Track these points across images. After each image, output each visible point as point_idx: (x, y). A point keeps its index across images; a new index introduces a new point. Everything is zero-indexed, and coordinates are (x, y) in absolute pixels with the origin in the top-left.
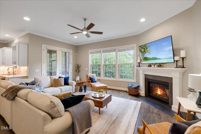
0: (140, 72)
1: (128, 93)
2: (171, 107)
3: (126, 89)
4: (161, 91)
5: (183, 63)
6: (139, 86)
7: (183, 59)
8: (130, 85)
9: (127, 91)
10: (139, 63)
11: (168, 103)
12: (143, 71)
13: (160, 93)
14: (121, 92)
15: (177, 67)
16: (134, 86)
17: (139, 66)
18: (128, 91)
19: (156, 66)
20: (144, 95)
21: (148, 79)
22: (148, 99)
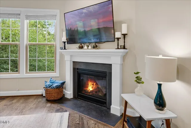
0: (66, 59)
1: (44, 99)
2: (110, 109)
3: (42, 91)
4: (93, 84)
5: (124, 42)
6: (64, 82)
7: (124, 35)
8: (48, 83)
9: (42, 95)
10: (64, 43)
11: (105, 103)
12: (71, 56)
13: (92, 87)
14: (31, 100)
15: (118, 48)
16: (56, 84)
17: (65, 49)
18: (44, 95)
19: (90, 47)
20: (72, 97)
21: (77, 68)
22: (79, 102)
